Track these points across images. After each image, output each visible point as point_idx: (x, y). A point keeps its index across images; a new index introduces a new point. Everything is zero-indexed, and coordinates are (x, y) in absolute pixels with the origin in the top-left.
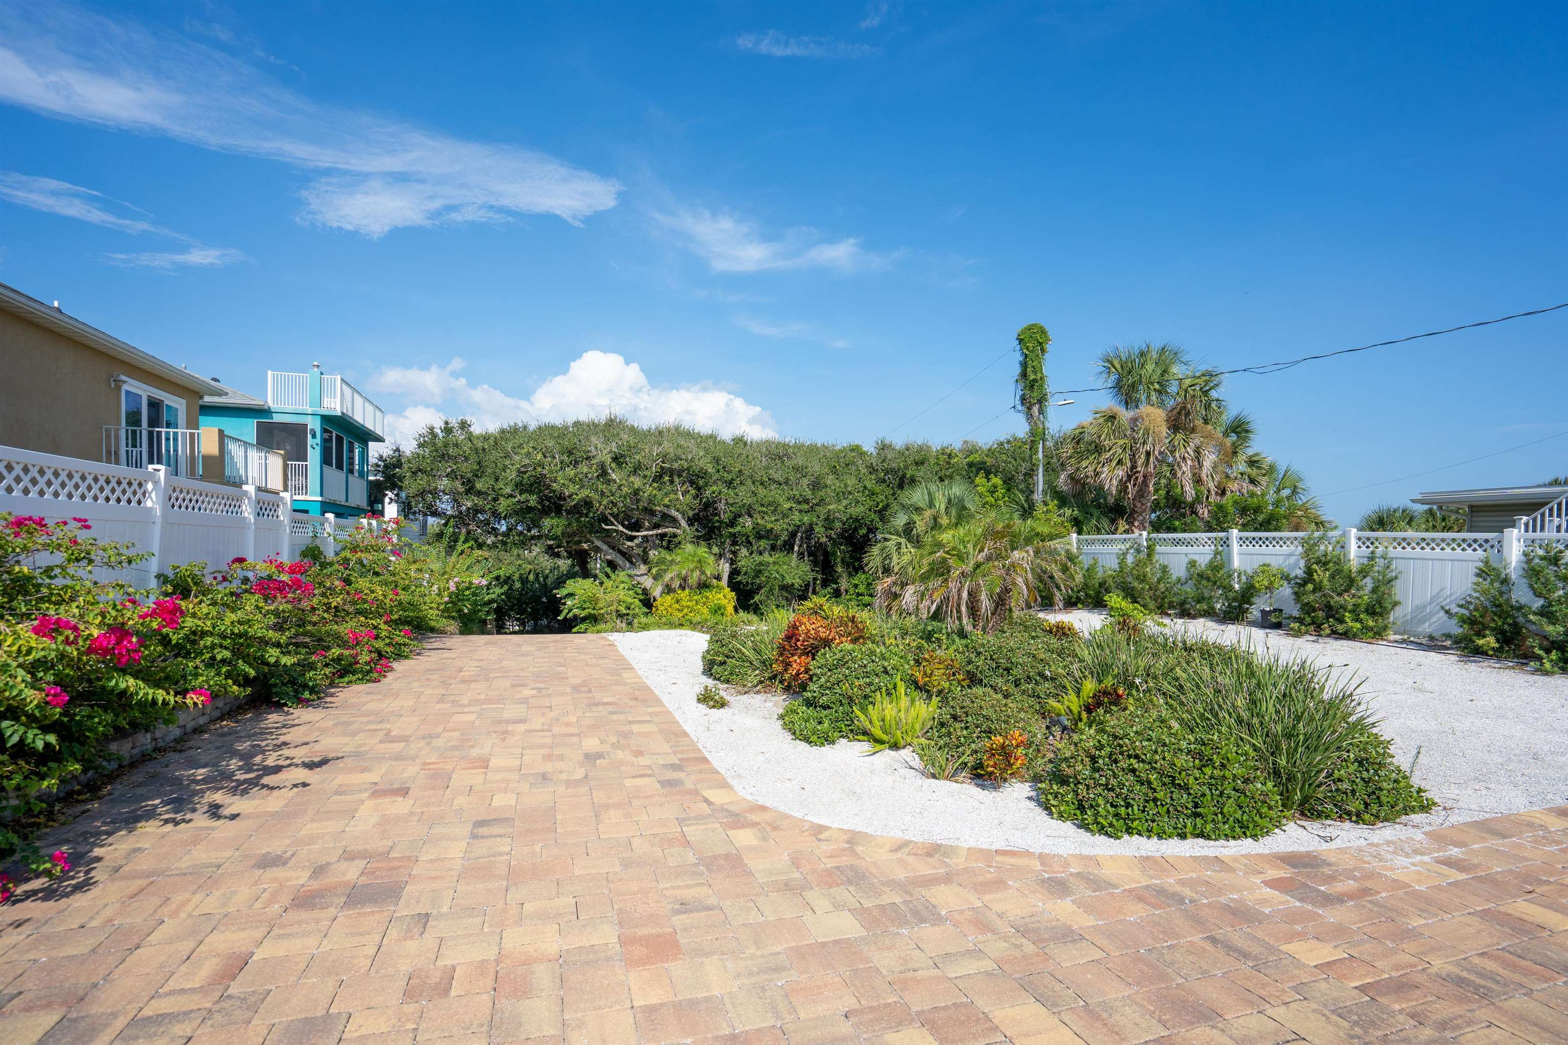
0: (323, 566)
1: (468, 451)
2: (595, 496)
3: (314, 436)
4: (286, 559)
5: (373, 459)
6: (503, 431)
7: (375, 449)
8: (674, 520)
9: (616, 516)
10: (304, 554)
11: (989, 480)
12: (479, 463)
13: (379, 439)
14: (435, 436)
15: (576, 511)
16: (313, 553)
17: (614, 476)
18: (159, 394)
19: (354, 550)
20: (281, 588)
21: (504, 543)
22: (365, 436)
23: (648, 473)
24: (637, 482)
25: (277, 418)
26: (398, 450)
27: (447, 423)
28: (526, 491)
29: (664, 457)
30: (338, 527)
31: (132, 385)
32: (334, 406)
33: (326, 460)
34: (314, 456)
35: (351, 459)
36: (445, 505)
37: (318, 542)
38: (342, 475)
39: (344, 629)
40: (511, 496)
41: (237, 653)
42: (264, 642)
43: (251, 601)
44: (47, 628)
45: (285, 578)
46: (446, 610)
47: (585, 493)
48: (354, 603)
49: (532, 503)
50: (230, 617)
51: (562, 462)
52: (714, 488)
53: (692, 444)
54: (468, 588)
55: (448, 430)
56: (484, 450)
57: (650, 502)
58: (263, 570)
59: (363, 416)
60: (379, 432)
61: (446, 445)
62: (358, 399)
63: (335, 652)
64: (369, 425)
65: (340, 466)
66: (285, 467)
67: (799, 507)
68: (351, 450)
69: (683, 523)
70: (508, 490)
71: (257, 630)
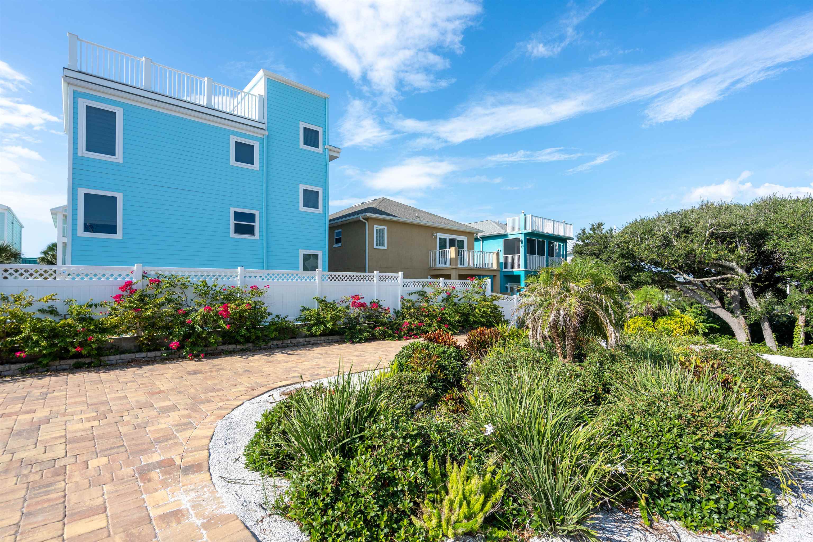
8: (731, 269)
17: (676, 243)
18: (453, 236)
23: (701, 239)
24: (691, 245)
25: (510, 237)
32: (530, 228)
34: (523, 251)
35: (552, 249)
38: (544, 258)
57: (703, 257)
59: (554, 229)
62: (548, 222)
64: (559, 233)
65: (541, 253)
68: (551, 246)
69: (740, 270)
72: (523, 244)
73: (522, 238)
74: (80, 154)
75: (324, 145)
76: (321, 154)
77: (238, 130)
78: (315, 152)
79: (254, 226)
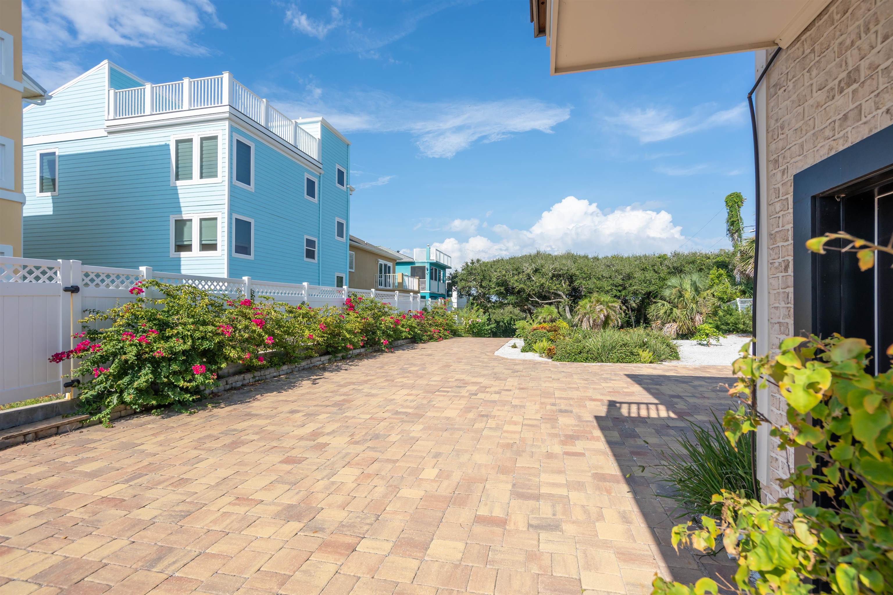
0: (428, 313)
1: (479, 271)
2: (525, 287)
3: (427, 270)
4: (419, 310)
5: (447, 275)
6: (494, 262)
7: (448, 271)
8: (559, 296)
9: (535, 295)
10: (423, 310)
11: (718, 271)
12: (483, 275)
13: (450, 268)
14: (468, 266)
15: (519, 292)
16: (425, 309)
17: (533, 279)
18: (386, 262)
19: (435, 308)
20: (418, 317)
21: (494, 306)
22: (444, 268)
23: (547, 277)
24: (543, 281)
25: (417, 265)
26: (456, 271)
27: (472, 260)
28: (500, 286)
29: (555, 270)
30: (432, 302)
31: (382, 262)
32: (433, 258)
33: (431, 278)
34: (427, 277)
35: (440, 276)
36: (474, 292)
37: (426, 307)
38: (436, 283)
39: (432, 329)
40: (495, 288)
41: (410, 330)
42: (415, 328)
43: (412, 319)
44: (392, 318)
45: (419, 315)
46: (468, 331)
47: (522, 286)
48: (434, 323)
49: (502, 291)
50: (409, 322)
51: (513, 274)
52: (578, 281)
53: (569, 263)
54: (477, 324)
55: (473, 263)
56: (485, 270)
57: (548, 288)
58: (414, 313)
59: (444, 261)
60: (449, 265)
61: (471, 269)
62: (442, 255)
63: (429, 333)
64: (446, 263)
65: (436, 280)
66: (419, 281)
67: (616, 288)
68: (440, 273)
69: (564, 297)
70: (493, 286)
71: (413, 325)
72: (429, 271)
73: (428, 266)
74: (233, 183)
75: (347, 185)
76: (344, 191)
77: (309, 169)
78: (340, 189)
79: (314, 251)
